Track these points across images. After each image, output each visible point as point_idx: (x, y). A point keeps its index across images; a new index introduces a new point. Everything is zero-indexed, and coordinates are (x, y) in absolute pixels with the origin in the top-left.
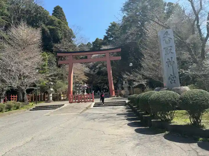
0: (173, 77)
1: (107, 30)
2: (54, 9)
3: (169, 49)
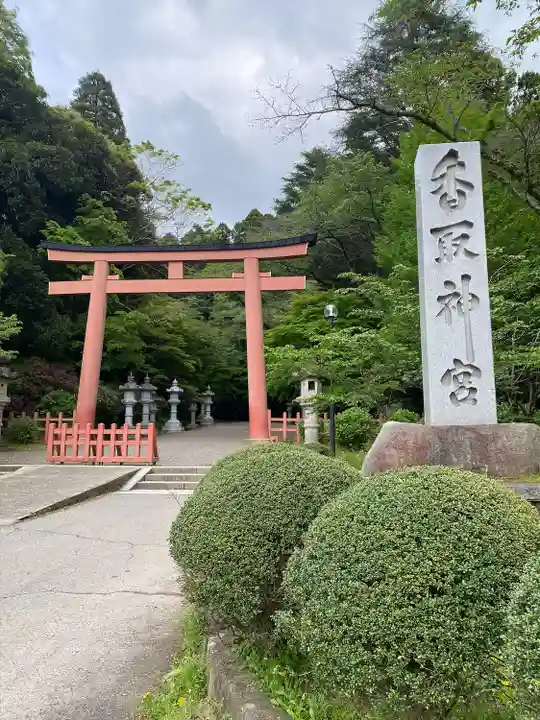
0: (467, 374)
2: (81, 82)
3: (454, 236)
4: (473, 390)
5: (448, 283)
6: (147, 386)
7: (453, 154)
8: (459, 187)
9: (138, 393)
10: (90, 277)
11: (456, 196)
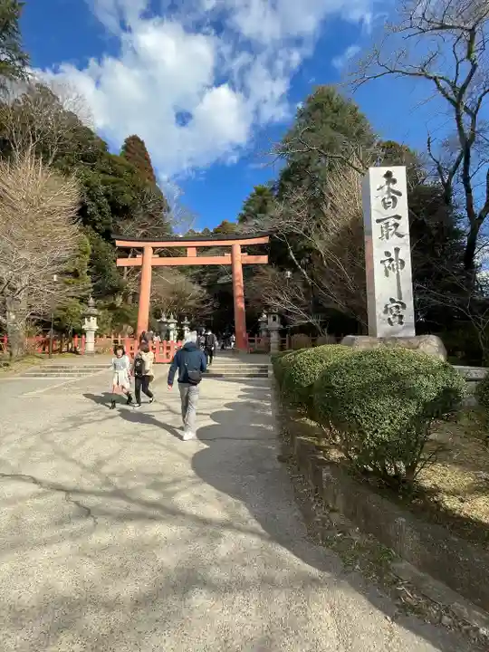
0: (397, 307)
3: (390, 224)
4: (401, 317)
5: (387, 254)
7: (388, 175)
8: (392, 194)
10: (141, 256)
11: (391, 200)
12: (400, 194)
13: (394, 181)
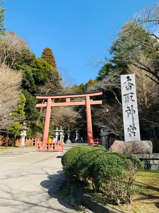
0: (133, 129)
1: (99, 71)
3: (129, 96)
4: (134, 133)
5: (128, 107)
6: (61, 130)
7: (128, 77)
8: (130, 85)
9: (59, 132)
10: (46, 102)
11: (129, 87)
12: (133, 85)
13: (131, 80)
